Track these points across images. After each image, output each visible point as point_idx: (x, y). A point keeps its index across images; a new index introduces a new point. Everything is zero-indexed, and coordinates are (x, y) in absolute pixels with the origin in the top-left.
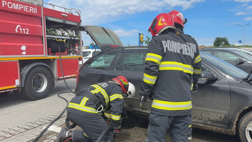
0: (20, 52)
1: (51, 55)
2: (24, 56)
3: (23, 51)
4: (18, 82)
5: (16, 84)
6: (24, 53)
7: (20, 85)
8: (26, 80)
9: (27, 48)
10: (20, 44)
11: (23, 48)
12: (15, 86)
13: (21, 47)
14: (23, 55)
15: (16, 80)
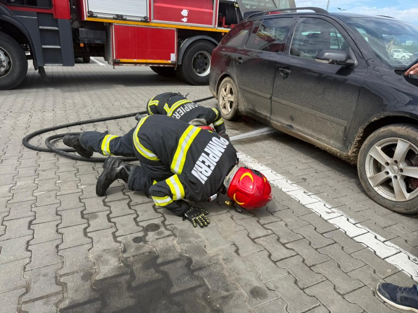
0: (179, 18)
1: (224, 27)
2: (185, 24)
3: (183, 17)
4: (173, 57)
5: (171, 60)
6: (185, 20)
7: (176, 62)
8: (184, 56)
9: (190, 12)
10: (181, 7)
11: (185, 13)
12: (170, 62)
13: (182, 11)
14: (183, 22)
15: (171, 54)
